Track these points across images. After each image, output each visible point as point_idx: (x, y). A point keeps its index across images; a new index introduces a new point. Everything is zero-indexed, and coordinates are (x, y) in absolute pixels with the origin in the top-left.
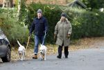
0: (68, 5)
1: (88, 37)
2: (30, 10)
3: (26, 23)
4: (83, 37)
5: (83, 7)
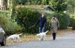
2: (18, 12)
3: (16, 20)
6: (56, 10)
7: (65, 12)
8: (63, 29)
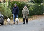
0: (28, 2)
1: (36, 15)
4: (34, 15)
6: (36, 3)
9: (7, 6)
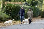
5: (28, 5)
7: (36, 6)
8: (35, 17)
9: (1, 8)
